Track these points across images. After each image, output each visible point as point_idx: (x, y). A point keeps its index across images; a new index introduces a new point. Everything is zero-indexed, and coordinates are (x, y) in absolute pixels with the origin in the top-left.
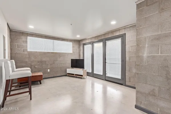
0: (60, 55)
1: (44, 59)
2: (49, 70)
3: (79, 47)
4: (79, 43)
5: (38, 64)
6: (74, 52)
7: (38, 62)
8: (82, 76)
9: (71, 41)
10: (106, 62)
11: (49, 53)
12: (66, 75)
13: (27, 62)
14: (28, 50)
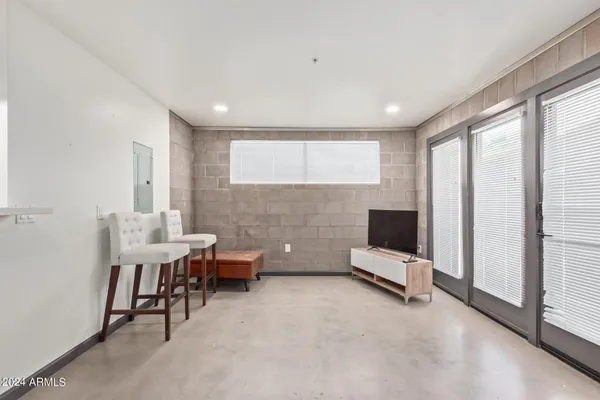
0: (327, 193)
1: (274, 210)
2: (288, 248)
3: (414, 159)
4: (414, 138)
5: (258, 224)
6: (385, 181)
7: (258, 217)
8: (402, 288)
9: (372, 134)
10: (540, 235)
11: (289, 187)
12: (348, 274)
13: (227, 216)
14: (233, 181)
